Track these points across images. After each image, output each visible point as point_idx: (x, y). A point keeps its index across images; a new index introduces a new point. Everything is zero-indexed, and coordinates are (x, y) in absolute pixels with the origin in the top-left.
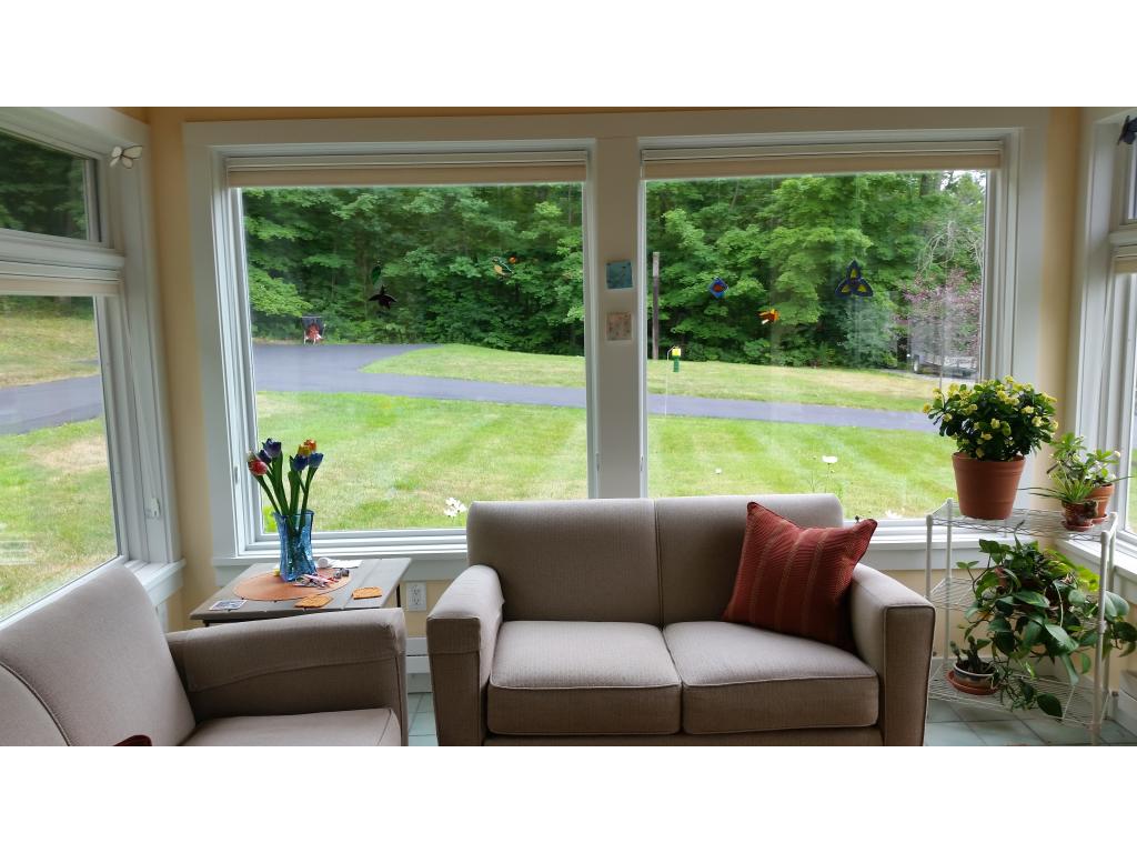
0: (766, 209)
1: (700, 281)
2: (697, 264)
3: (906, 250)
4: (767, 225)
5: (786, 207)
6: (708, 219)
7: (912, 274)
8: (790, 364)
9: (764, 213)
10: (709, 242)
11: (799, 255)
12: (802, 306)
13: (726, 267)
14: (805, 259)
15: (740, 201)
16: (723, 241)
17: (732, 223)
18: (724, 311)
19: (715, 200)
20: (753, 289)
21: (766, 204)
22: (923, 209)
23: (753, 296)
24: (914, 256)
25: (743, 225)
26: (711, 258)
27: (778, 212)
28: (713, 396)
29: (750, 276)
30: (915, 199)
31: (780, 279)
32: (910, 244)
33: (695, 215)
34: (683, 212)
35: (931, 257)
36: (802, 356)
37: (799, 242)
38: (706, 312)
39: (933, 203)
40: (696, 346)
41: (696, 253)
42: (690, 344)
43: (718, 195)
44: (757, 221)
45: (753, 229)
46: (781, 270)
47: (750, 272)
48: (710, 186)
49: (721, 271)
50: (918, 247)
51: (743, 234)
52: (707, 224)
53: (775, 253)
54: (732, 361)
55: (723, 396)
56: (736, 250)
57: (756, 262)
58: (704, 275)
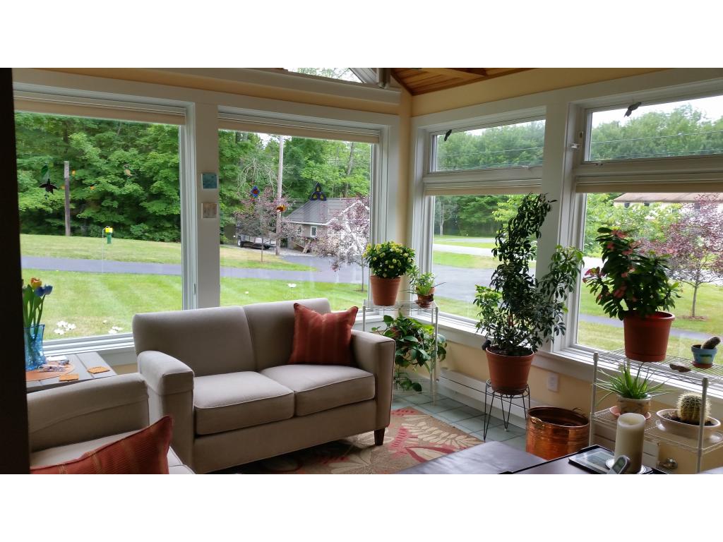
0: (142, 139)
1: (98, 183)
2: (94, 171)
3: (229, 174)
4: (144, 151)
5: (156, 140)
6: (100, 141)
7: (235, 188)
8: (162, 240)
9: (141, 141)
10: (101, 156)
11: (166, 170)
12: (169, 204)
13: (116, 175)
14: (170, 173)
15: (122, 133)
16: (113, 157)
17: (118, 146)
18: (115, 204)
19: (106, 130)
20: (135, 191)
21: (141, 136)
22: (239, 150)
23: (136, 195)
24: (235, 177)
25: (126, 148)
26: (105, 168)
27: (149, 142)
28: (125, 260)
29: (133, 182)
30: (234, 144)
31: (155, 185)
32: (233, 170)
33: (92, 138)
34: (85, 135)
35: (245, 179)
36: (170, 236)
37: (166, 162)
38: (103, 204)
39: (244, 147)
40: (96, 227)
41: (95, 164)
42: (92, 225)
43: (106, 126)
44: (136, 146)
45: (133, 151)
46: (154, 179)
47: (133, 179)
48: (101, 122)
49: (113, 176)
50: (237, 172)
51: (127, 154)
52: (99, 144)
53: (150, 168)
54: (122, 238)
55: (133, 260)
56: (122, 164)
57: (136, 172)
58: (101, 179)
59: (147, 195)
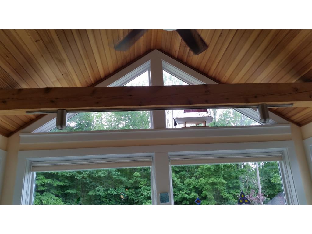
0: (196, 173)
1: (180, 194)
2: (179, 189)
3: (236, 184)
4: (197, 178)
5: (202, 173)
6: (181, 176)
7: (239, 191)
9: (196, 174)
10: (182, 182)
11: (207, 186)
12: (210, 201)
13: (187, 190)
14: (209, 187)
15: (189, 171)
16: (185, 182)
17: (188, 177)
18: (188, 203)
19: (182, 171)
20: (195, 196)
21: (196, 172)
22: (239, 173)
23: (196, 198)
24: (238, 186)
25: (191, 178)
26: (183, 187)
27: (199, 174)
29: (194, 192)
30: (236, 170)
31: (203, 193)
32: (237, 182)
33: (177, 175)
34: (174, 174)
35: (243, 186)
37: (207, 182)
38: (183, 203)
39: (241, 171)
41: (178, 185)
43: (183, 169)
44: (194, 176)
45: (194, 179)
46: (202, 190)
47: (194, 191)
48: (180, 167)
49: (186, 191)
50: (239, 183)
51: (191, 180)
52: (180, 177)
53: (201, 185)
56: (189, 185)
57: (195, 188)
58: (181, 192)
59: (200, 197)
